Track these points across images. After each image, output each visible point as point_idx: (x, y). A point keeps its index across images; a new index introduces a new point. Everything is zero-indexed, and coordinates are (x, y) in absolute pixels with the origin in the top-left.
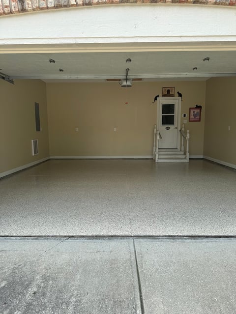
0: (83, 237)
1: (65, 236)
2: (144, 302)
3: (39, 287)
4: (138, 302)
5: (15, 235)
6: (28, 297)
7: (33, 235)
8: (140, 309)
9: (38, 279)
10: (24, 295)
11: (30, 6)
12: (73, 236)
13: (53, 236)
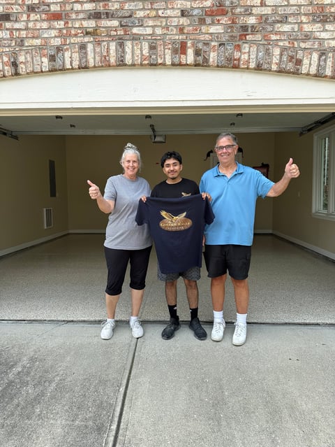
0: (84, 321)
1: (64, 321)
2: (130, 381)
3: (24, 367)
4: (124, 382)
5: (7, 318)
6: (11, 376)
7: (27, 319)
8: (124, 387)
9: (25, 361)
10: (7, 374)
11: (24, 70)
12: (72, 321)
13: (49, 321)
